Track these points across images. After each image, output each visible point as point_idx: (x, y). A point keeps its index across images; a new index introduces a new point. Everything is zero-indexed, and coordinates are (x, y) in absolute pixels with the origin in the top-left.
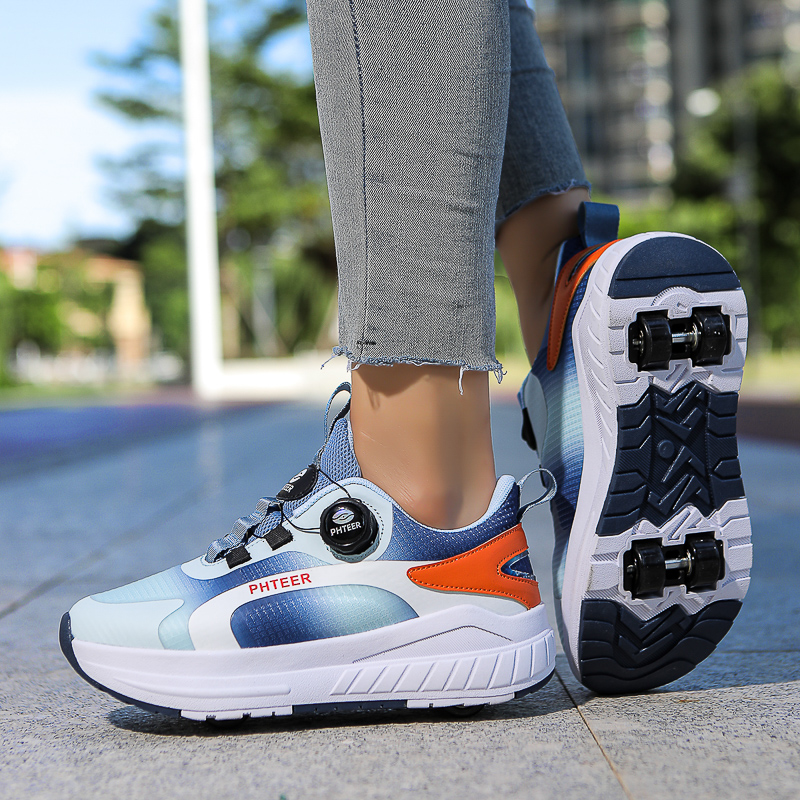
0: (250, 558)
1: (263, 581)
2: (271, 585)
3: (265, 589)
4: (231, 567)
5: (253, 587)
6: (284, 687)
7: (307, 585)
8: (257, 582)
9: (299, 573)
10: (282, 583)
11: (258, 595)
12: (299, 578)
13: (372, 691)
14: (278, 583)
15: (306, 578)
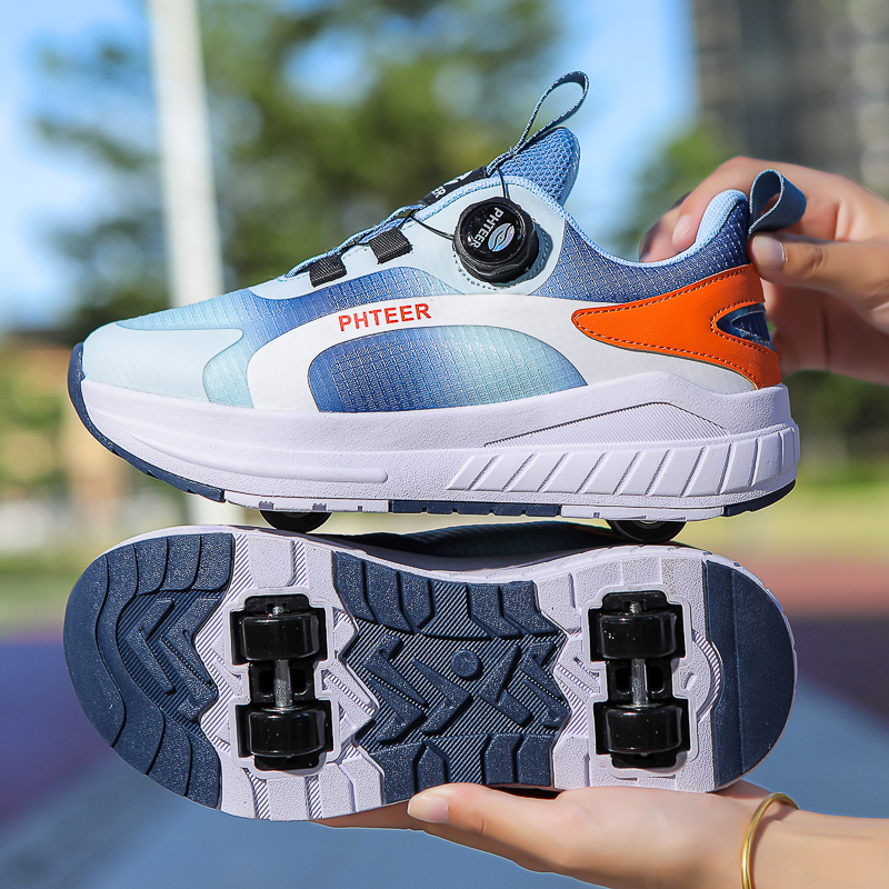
0: (344, 273)
1: (359, 310)
2: (371, 318)
3: (362, 324)
4: (315, 285)
5: (345, 320)
6: (378, 473)
7: (424, 322)
8: (350, 312)
9: (413, 302)
10: (387, 316)
11: (352, 333)
12: (413, 309)
13: (510, 488)
14: (382, 316)
15: (423, 310)
